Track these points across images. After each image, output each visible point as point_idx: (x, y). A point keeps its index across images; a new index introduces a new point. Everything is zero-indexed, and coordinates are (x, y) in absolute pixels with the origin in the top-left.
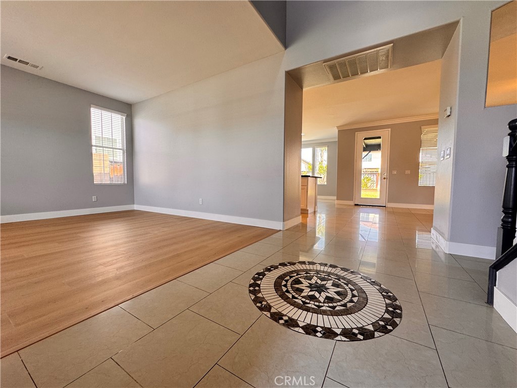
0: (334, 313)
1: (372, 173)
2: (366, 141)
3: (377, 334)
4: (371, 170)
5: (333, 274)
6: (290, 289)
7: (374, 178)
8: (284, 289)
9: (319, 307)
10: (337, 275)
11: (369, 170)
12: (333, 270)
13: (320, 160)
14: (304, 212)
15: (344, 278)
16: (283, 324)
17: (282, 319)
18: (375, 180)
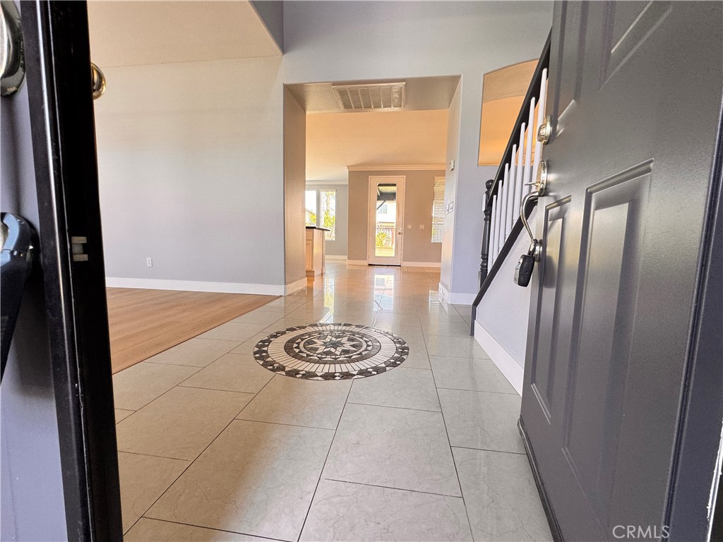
0: (350, 361)
1: (387, 228)
2: (381, 188)
3: (387, 368)
4: (386, 224)
5: (347, 331)
6: (303, 350)
7: (389, 234)
8: (297, 351)
9: (336, 359)
10: (352, 332)
11: (384, 224)
12: (347, 328)
13: (325, 209)
14: (310, 274)
15: (358, 333)
16: (301, 378)
17: (299, 374)
18: (391, 236)
